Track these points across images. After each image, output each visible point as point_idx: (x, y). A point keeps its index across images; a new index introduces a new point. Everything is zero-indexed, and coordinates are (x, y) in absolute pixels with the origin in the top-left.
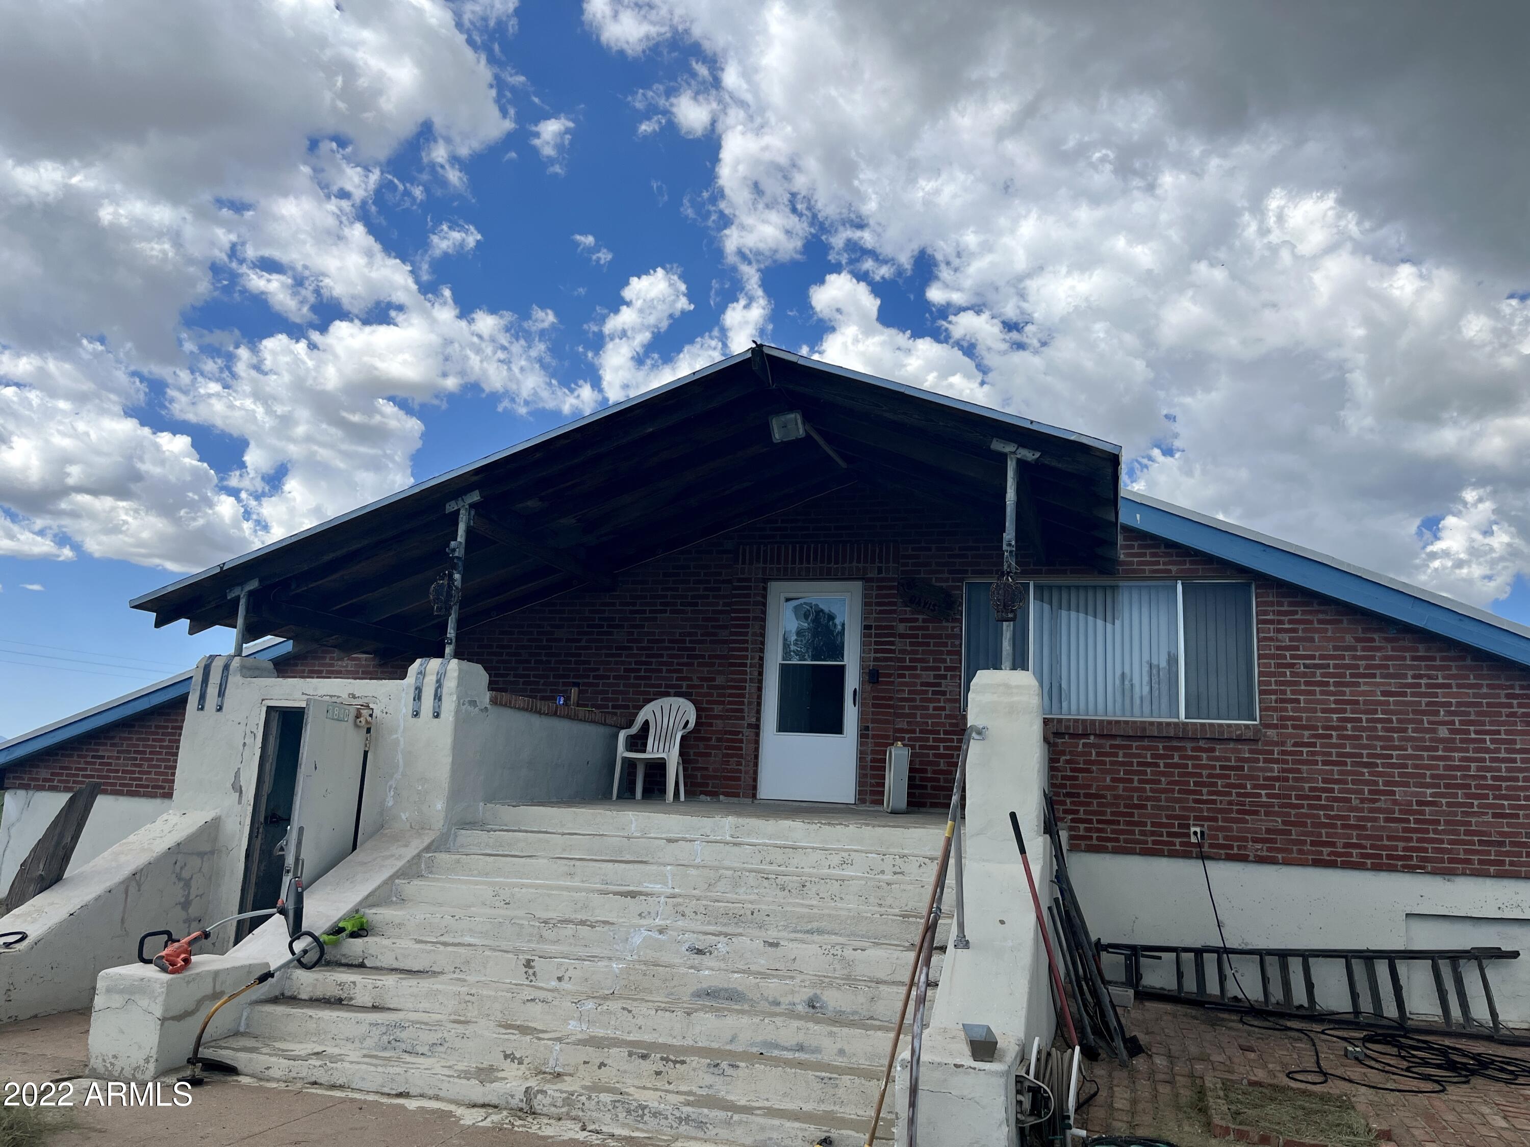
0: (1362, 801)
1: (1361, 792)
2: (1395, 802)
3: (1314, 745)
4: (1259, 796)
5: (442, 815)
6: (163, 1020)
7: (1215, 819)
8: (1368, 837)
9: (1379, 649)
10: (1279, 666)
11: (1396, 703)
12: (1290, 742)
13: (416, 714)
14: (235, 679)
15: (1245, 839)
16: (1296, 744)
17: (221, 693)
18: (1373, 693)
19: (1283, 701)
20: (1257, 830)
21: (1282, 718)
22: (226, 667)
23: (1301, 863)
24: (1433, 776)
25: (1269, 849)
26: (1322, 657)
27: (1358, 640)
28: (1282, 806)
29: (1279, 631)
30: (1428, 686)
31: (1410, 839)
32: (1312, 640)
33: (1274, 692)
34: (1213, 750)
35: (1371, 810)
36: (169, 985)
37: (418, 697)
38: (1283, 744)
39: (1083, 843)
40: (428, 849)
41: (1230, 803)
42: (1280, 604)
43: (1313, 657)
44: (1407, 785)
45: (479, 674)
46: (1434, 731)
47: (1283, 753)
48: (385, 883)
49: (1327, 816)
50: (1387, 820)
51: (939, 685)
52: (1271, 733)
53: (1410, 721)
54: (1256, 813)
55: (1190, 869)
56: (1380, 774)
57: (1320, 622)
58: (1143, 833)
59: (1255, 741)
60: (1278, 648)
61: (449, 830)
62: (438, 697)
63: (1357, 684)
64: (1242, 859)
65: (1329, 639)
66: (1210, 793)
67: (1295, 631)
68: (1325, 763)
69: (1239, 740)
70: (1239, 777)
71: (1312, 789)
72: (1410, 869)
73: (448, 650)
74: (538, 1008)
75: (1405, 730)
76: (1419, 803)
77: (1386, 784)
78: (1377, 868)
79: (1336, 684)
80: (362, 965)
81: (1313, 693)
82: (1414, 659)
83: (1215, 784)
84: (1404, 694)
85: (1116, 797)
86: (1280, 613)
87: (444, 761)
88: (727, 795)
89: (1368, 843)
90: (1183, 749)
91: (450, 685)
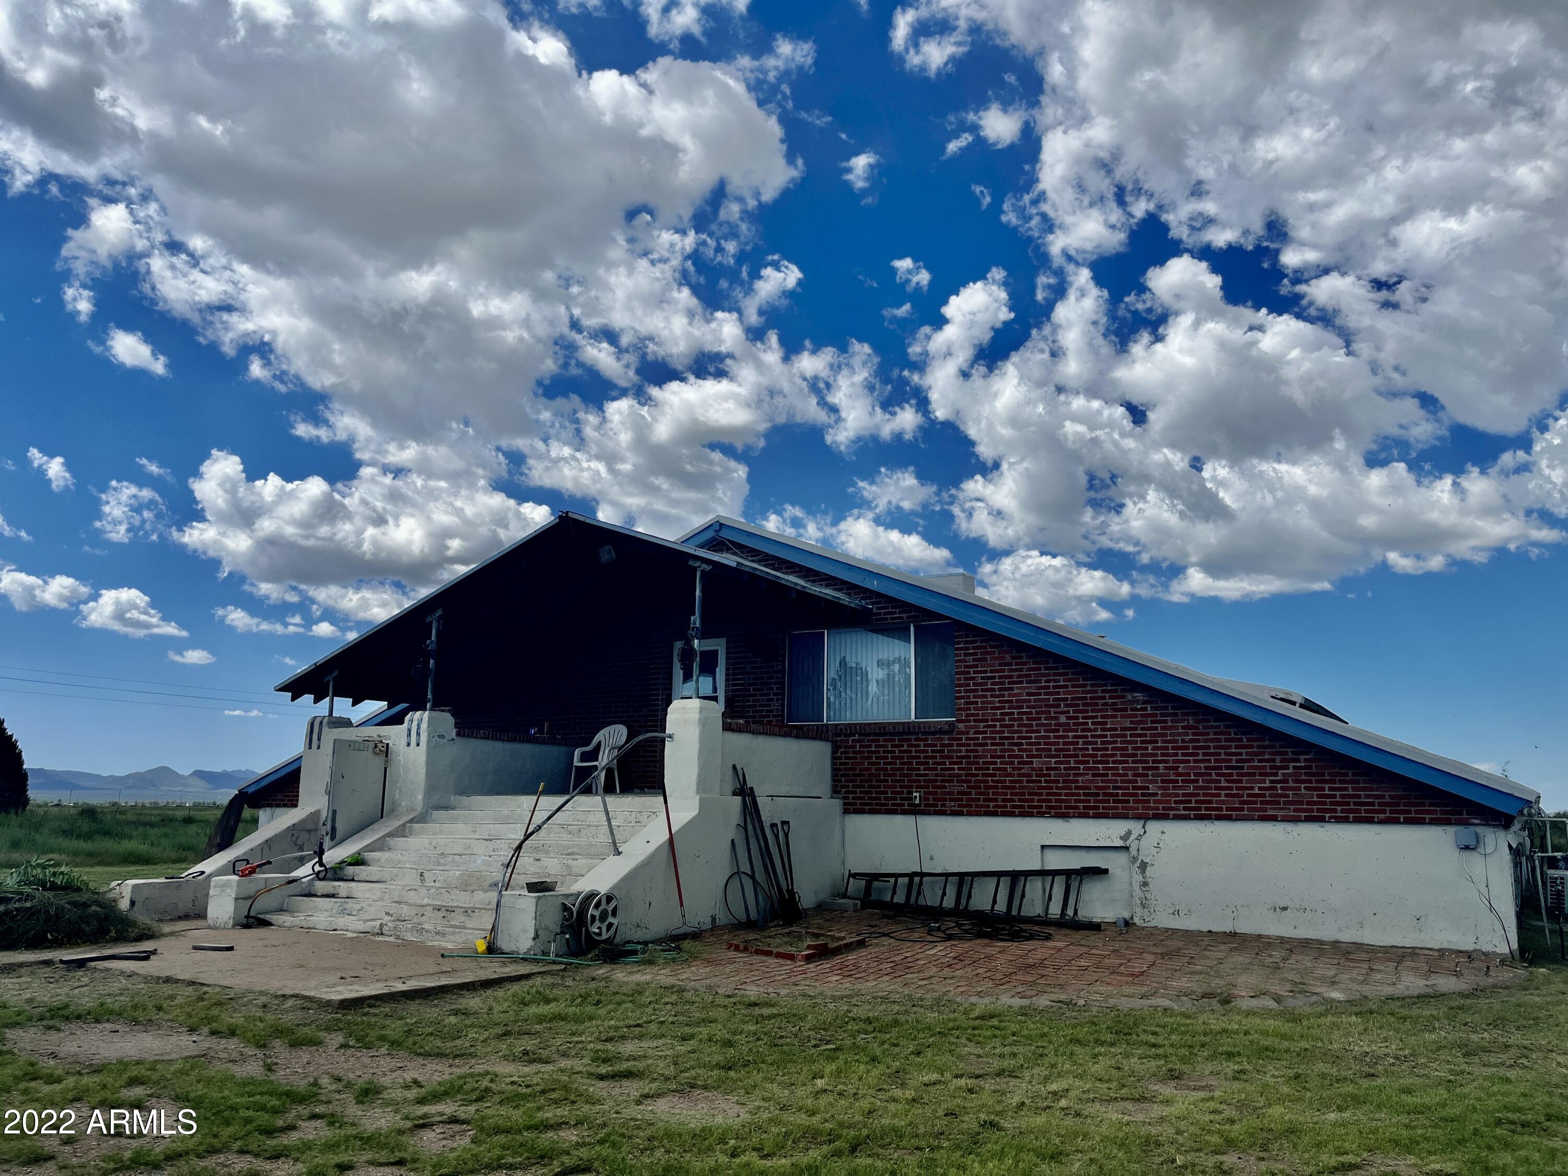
0: (1014, 769)
1: (1013, 763)
2: (1033, 769)
3: (985, 732)
4: (953, 769)
5: (421, 803)
6: (236, 899)
7: (928, 787)
8: (1017, 794)
9: (1025, 664)
10: (966, 679)
11: (1035, 700)
12: (972, 731)
13: (409, 745)
14: (325, 729)
15: (945, 800)
16: (975, 733)
17: (319, 739)
18: (1021, 694)
19: (968, 703)
20: (952, 793)
21: (967, 715)
22: (321, 723)
23: (978, 814)
24: (1056, 750)
25: (959, 806)
26: (991, 671)
27: (1013, 658)
28: (967, 775)
29: (966, 655)
30: (1054, 687)
31: (1041, 794)
32: (986, 660)
33: (962, 698)
34: (927, 740)
35: (1019, 775)
36: (238, 882)
37: (409, 735)
38: (968, 733)
39: (851, 808)
40: (411, 821)
41: (937, 775)
42: (967, 636)
43: (986, 672)
44: (1040, 756)
45: (447, 720)
46: (1057, 718)
47: (967, 739)
48: (379, 839)
49: (993, 781)
50: (1028, 781)
51: (769, 705)
52: (961, 726)
53: (1044, 712)
54: (952, 781)
55: (909, 820)
56: (1025, 750)
57: (991, 647)
58: (886, 799)
59: (951, 732)
60: (966, 667)
61: (427, 811)
62: (418, 734)
63: (1012, 689)
64: (942, 813)
65: (996, 659)
66: (925, 769)
67: (975, 654)
68: (992, 744)
69: (941, 732)
70: (942, 757)
71: (984, 763)
72: (1041, 815)
73: (428, 705)
74: (413, 893)
75: (1040, 719)
76: (1047, 769)
77: (1028, 756)
78: (1023, 815)
79: (1000, 689)
80: (353, 880)
81: (986, 696)
82: (1046, 669)
83: (928, 763)
84: (1040, 694)
85: (870, 775)
86: (966, 642)
87: (422, 771)
88: (649, 788)
89: (1016, 798)
90: (910, 740)
91: (424, 726)
